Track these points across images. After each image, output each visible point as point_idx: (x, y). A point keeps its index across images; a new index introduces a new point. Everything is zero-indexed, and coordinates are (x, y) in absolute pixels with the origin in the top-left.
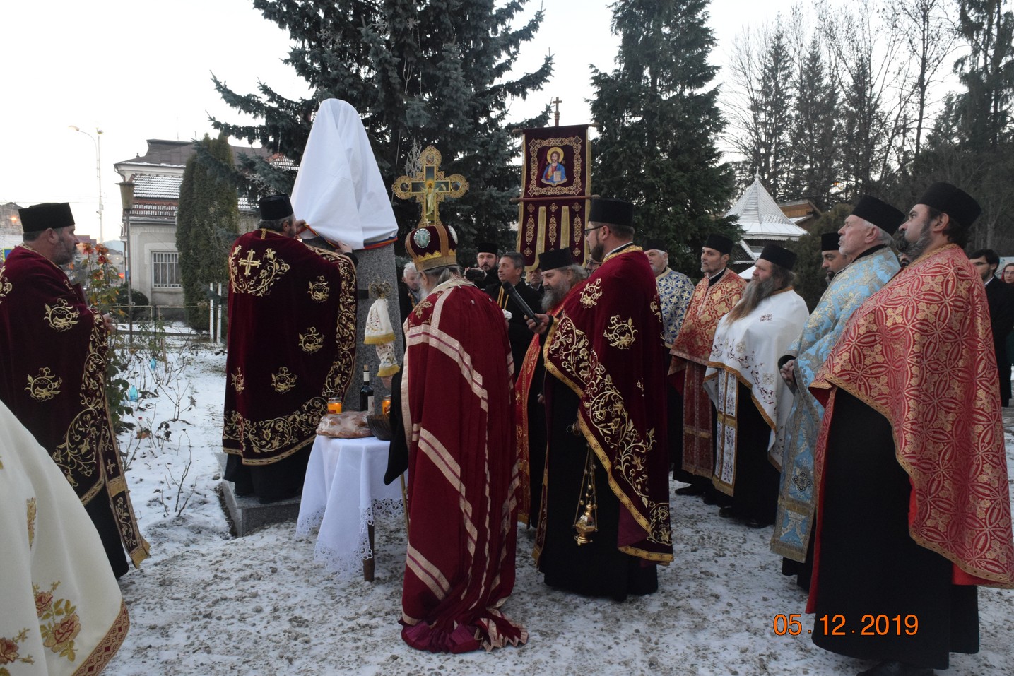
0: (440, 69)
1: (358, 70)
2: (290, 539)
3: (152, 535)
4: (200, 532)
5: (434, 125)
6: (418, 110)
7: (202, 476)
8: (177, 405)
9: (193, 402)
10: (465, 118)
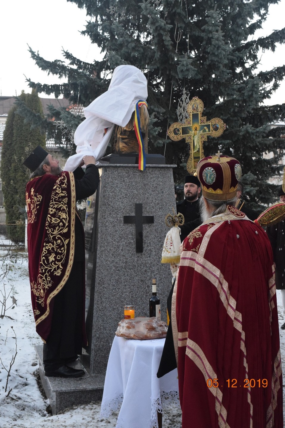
0: (203, 31)
1: (139, 36)
2: (93, 419)
4: (24, 409)
5: (200, 76)
6: (187, 65)
7: (24, 362)
8: (4, 304)
9: (15, 301)
10: (225, 70)
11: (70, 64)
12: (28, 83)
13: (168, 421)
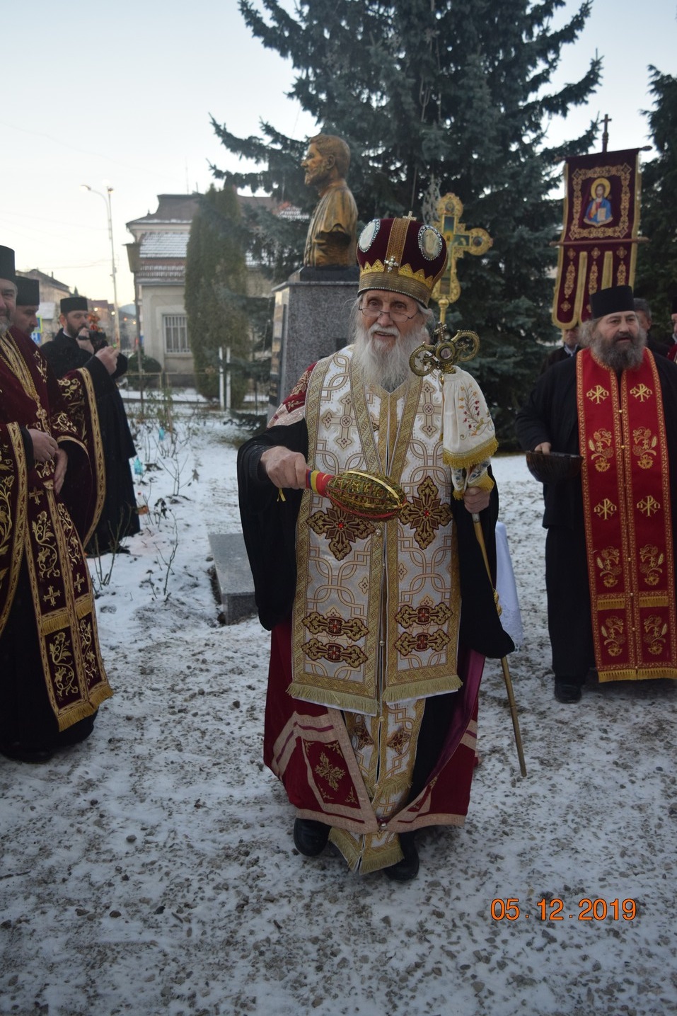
0: (462, 87)
1: (369, 98)
3: (140, 619)
4: (187, 618)
5: (455, 157)
6: (436, 140)
7: (197, 556)
8: (177, 480)
9: (196, 476)
10: (491, 146)
11: (272, 142)
12: (213, 171)
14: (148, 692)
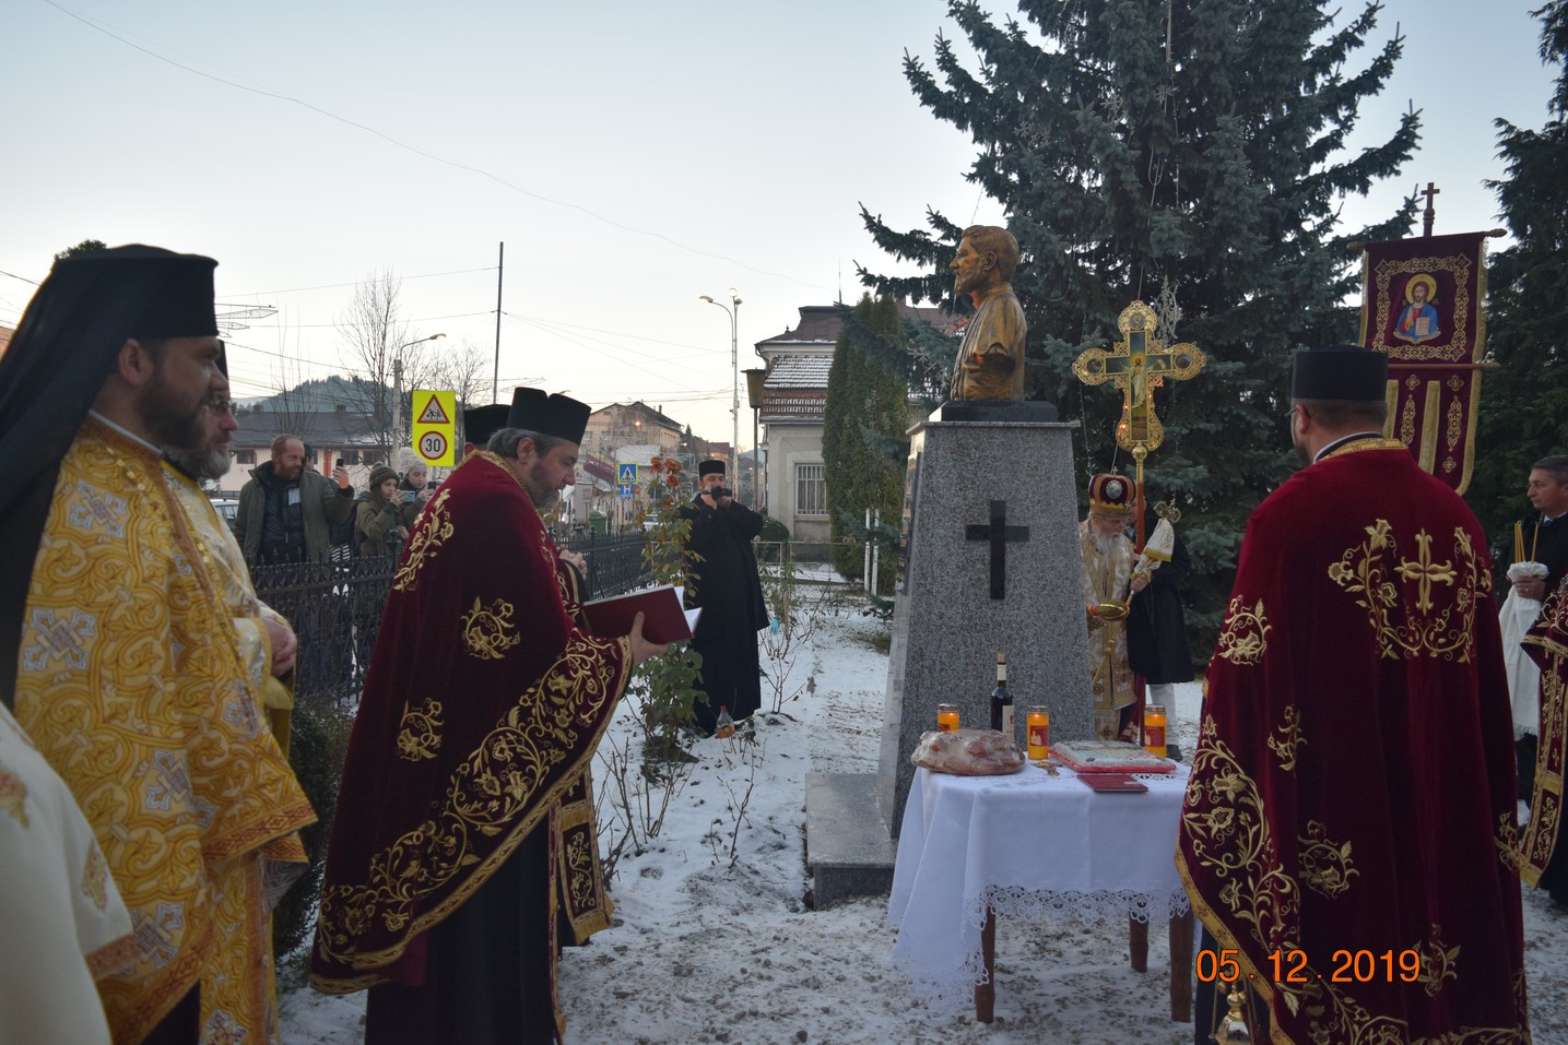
0: (1207, 159)
1: (1078, 177)
2: (881, 926)
3: (692, 890)
4: (759, 895)
5: (1198, 252)
6: (1170, 229)
7: (789, 804)
8: (780, 691)
9: (812, 686)
11: (943, 238)
12: (862, 276)
13: (1032, 945)
14: (679, 1004)
